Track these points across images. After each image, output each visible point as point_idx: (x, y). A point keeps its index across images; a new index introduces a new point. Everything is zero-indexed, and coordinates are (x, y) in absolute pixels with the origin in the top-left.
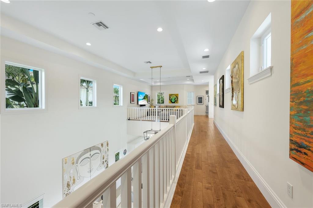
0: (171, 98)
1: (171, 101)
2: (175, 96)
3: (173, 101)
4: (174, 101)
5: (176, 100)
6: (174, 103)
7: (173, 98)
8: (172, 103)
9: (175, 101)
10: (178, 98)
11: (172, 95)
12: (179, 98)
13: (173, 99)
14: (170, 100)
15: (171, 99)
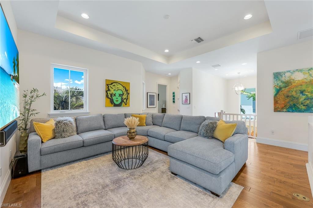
0: (112, 91)
1: (112, 101)
2: (121, 88)
3: (117, 99)
4: (120, 101)
5: (124, 97)
6: (119, 105)
7: (117, 91)
8: (115, 105)
9: (122, 101)
10: (128, 94)
11: (113, 83)
12: (131, 92)
13: (117, 95)
14: (107, 96)
15: (111, 95)
